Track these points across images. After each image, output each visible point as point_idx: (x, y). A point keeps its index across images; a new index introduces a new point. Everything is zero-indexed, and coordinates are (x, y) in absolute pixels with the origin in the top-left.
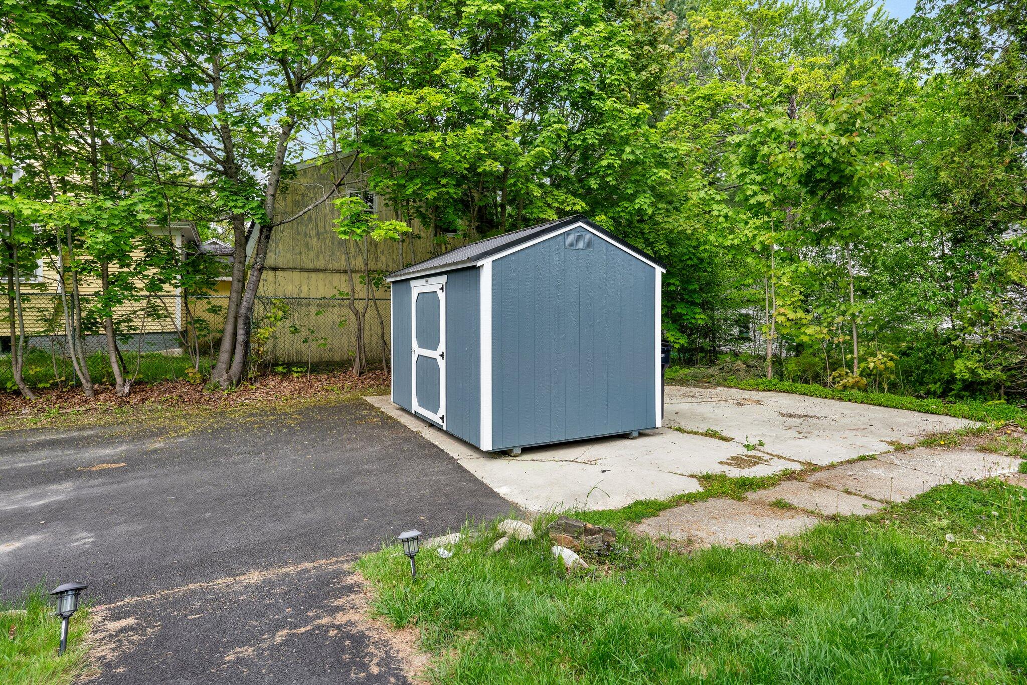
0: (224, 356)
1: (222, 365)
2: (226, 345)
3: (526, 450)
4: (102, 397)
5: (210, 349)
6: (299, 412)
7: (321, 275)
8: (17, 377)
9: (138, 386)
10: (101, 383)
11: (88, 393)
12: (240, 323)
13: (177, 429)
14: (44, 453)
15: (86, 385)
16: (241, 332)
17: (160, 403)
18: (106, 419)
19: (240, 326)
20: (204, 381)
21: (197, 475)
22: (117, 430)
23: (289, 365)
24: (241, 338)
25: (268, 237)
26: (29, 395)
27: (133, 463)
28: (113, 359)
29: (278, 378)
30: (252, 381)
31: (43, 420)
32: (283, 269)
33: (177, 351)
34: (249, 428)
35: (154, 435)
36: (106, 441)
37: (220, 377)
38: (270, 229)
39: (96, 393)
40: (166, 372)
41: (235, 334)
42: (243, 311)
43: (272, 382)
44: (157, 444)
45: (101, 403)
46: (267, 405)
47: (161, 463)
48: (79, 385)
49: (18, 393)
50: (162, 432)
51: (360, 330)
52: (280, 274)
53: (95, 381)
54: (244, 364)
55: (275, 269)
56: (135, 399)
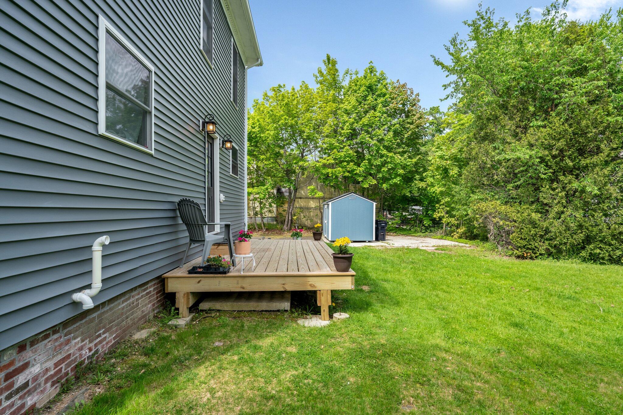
2: (286, 223)
5: (283, 223)
7: (314, 200)
9: (267, 230)
12: (290, 214)
15: (257, 229)
16: (290, 217)
17: (272, 233)
20: (282, 229)
23: (303, 227)
24: (290, 218)
25: (296, 192)
28: (262, 223)
32: (303, 198)
33: (275, 222)
37: (285, 228)
38: (297, 189)
39: (259, 231)
41: (289, 217)
42: (290, 211)
45: (260, 233)
51: (321, 215)
52: (302, 200)
53: (259, 228)
54: (291, 225)
55: (301, 198)
56: (267, 232)
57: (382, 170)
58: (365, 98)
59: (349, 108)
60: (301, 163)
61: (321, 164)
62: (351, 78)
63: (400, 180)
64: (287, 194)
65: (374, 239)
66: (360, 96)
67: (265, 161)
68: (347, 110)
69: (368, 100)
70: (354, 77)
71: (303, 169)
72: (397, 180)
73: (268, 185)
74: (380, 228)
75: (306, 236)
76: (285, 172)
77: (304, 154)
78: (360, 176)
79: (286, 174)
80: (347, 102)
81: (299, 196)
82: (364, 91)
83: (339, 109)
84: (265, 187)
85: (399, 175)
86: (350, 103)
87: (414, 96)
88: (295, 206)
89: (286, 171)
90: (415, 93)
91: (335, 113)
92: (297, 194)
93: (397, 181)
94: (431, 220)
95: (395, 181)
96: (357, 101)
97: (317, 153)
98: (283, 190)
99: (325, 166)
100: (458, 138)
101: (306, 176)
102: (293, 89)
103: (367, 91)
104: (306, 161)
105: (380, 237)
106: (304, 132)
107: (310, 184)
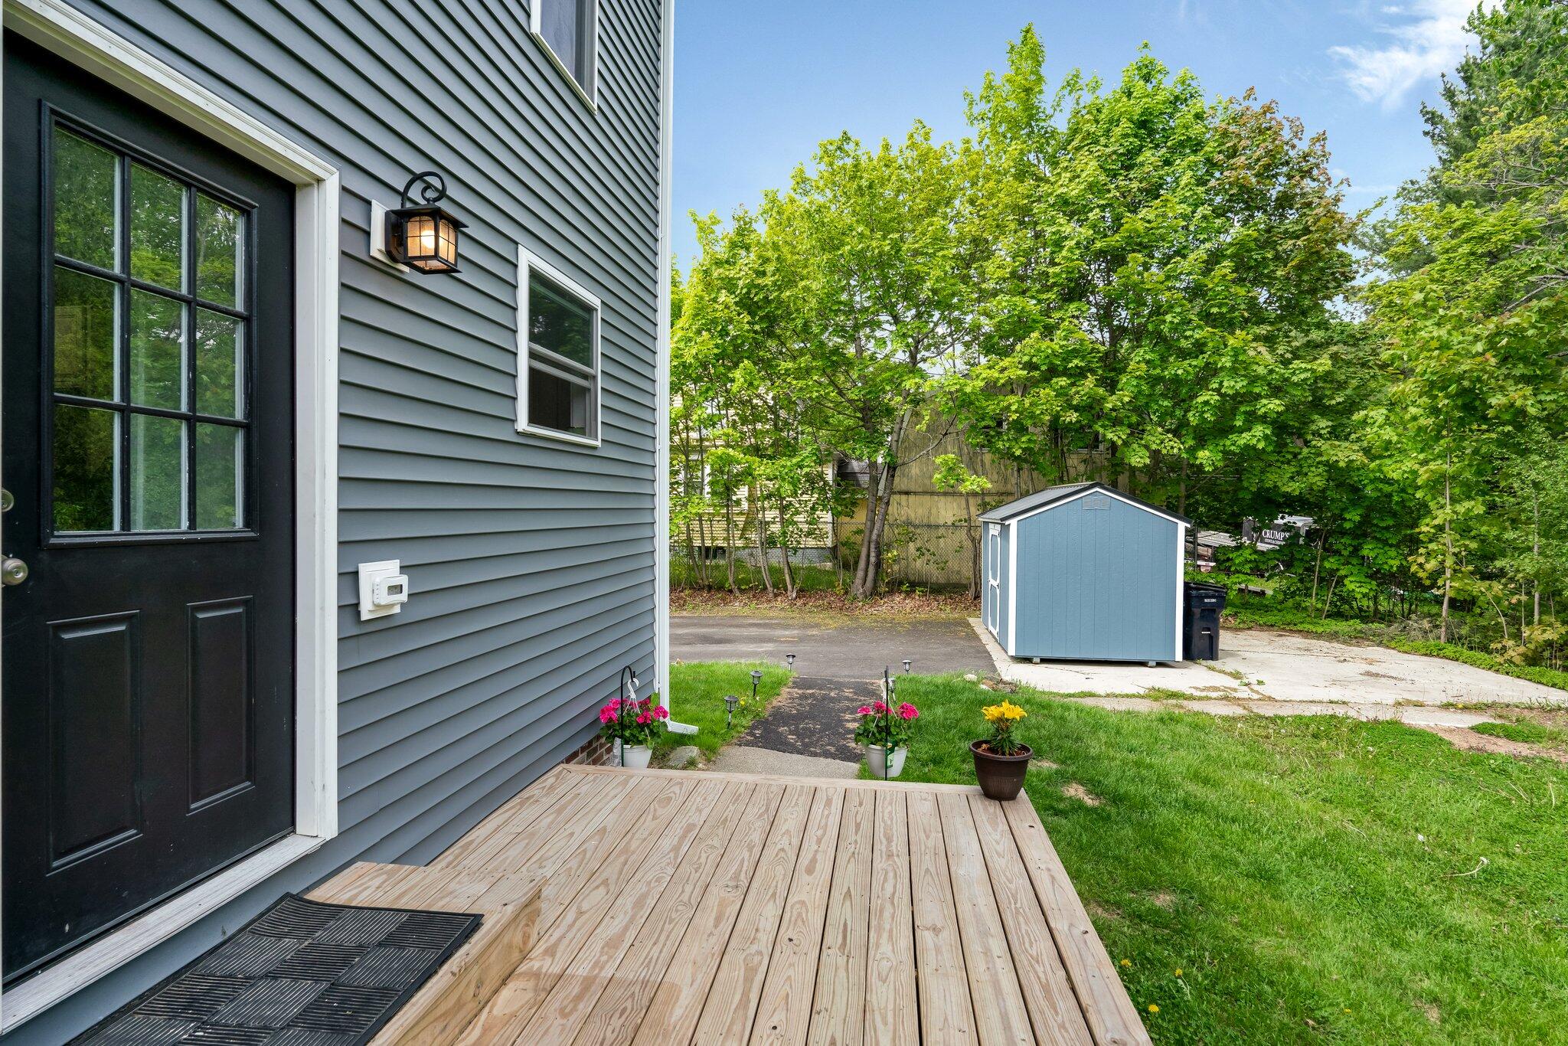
0: (860, 574)
1: (858, 581)
2: (862, 564)
3: (1044, 661)
4: (779, 599)
5: (849, 565)
6: (909, 623)
7: (950, 498)
8: (731, 580)
9: (802, 593)
10: (778, 589)
11: (771, 595)
12: (873, 546)
13: (826, 625)
14: (755, 629)
15: (770, 589)
16: (873, 554)
17: (816, 607)
18: (783, 614)
19: (872, 549)
20: (846, 593)
21: (835, 649)
22: (790, 622)
23: (913, 585)
24: (873, 559)
25: (893, 476)
26: (738, 594)
27: (802, 640)
28: (786, 571)
29: (903, 595)
30: (882, 596)
31: (746, 611)
32: (915, 493)
33: (829, 565)
34: (871, 629)
35: (812, 627)
36: (787, 627)
37: (858, 589)
38: (895, 469)
39: (776, 595)
40: (819, 584)
41: (868, 556)
42: (874, 537)
43: (898, 598)
44: (815, 632)
45: (780, 603)
46: (889, 617)
47: (816, 641)
48: (765, 588)
49: (731, 591)
50: (817, 626)
51: (975, 556)
52: (912, 498)
53: (775, 586)
54: (875, 581)
55: (907, 493)
56: (799, 603)
57: (1200, 399)
58: (1129, 160)
59: (1074, 191)
60: (909, 384)
61: (982, 384)
62: (1078, 104)
63: (1266, 437)
64: (865, 480)
65: (1179, 655)
66: (1114, 152)
67: (795, 379)
68: (1066, 203)
69: (1142, 164)
70: (1087, 98)
71: (916, 400)
72: (1257, 436)
73: (805, 453)
74: (1197, 611)
75: (926, 623)
76: (859, 415)
77: (919, 356)
78: (1116, 422)
79: (862, 419)
80: (1068, 175)
81: (904, 488)
82: (1125, 136)
83: (1039, 200)
84: (794, 461)
85: (1263, 420)
86: (1078, 176)
87: (1303, 146)
88: (890, 518)
89: (861, 410)
90: (1310, 133)
91: (1024, 215)
92: (897, 480)
93: (1254, 441)
94: (1372, 577)
95: (1244, 439)
96: (1105, 170)
97: (959, 348)
98: (855, 465)
99: (992, 389)
100: (1468, 287)
101: (928, 426)
102: (887, 147)
103: (1136, 136)
104: (924, 376)
105: (1198, 644)
106: (920, 278)
107: (940, 448)
